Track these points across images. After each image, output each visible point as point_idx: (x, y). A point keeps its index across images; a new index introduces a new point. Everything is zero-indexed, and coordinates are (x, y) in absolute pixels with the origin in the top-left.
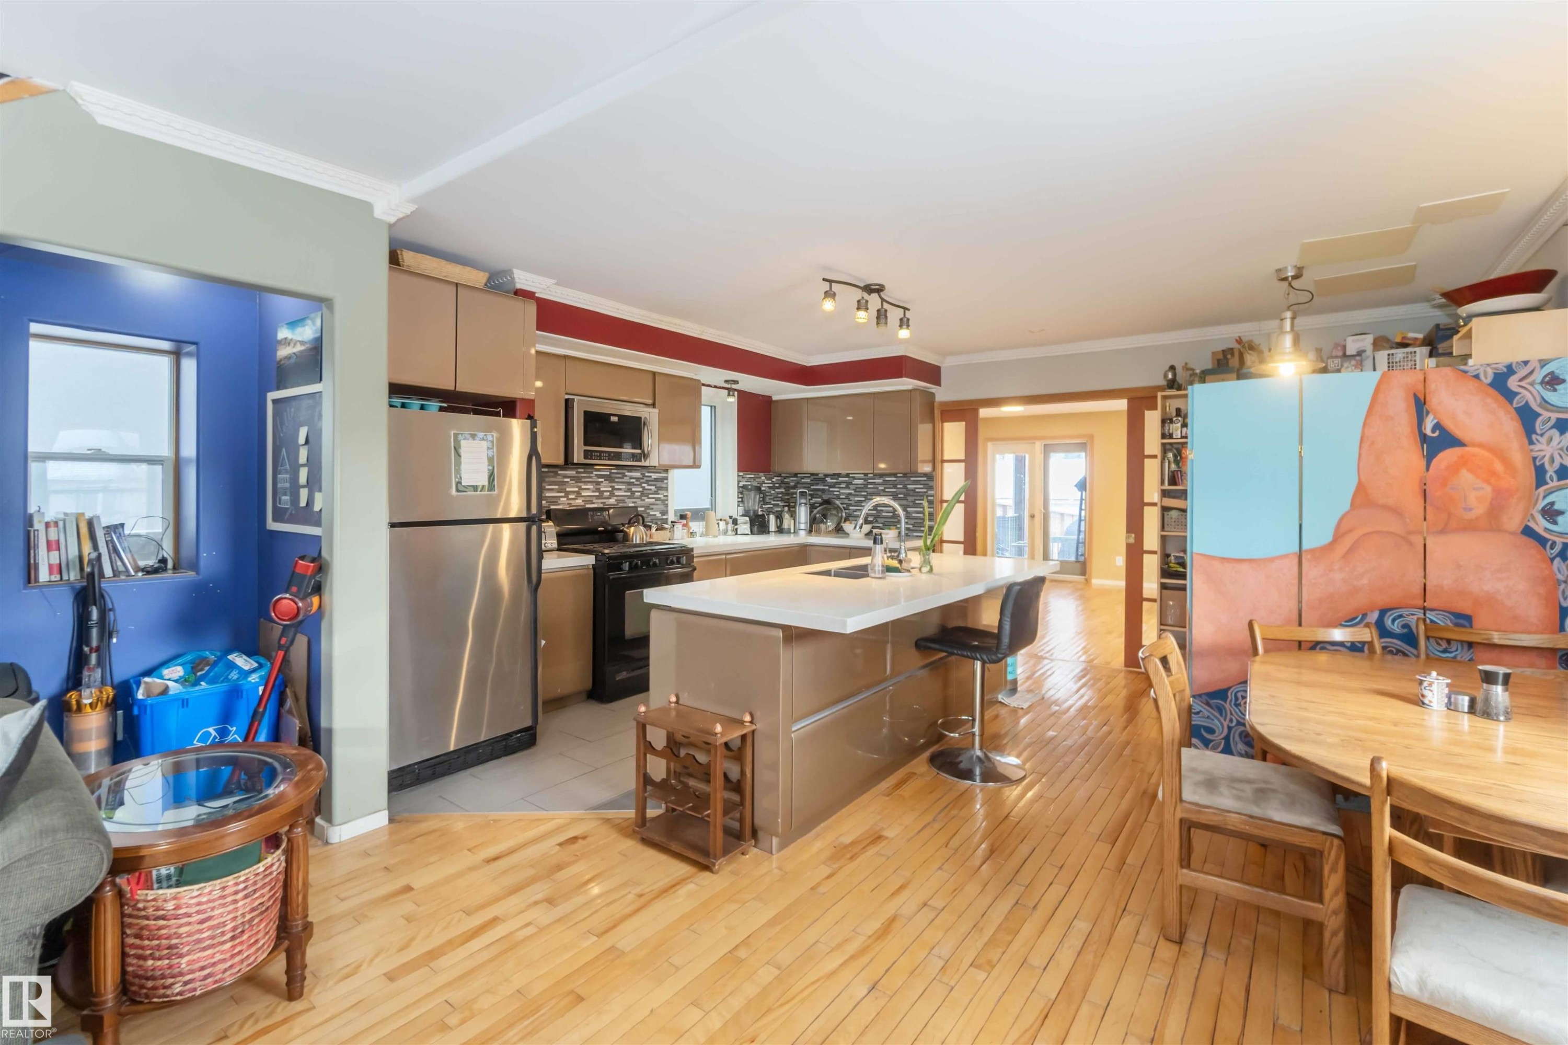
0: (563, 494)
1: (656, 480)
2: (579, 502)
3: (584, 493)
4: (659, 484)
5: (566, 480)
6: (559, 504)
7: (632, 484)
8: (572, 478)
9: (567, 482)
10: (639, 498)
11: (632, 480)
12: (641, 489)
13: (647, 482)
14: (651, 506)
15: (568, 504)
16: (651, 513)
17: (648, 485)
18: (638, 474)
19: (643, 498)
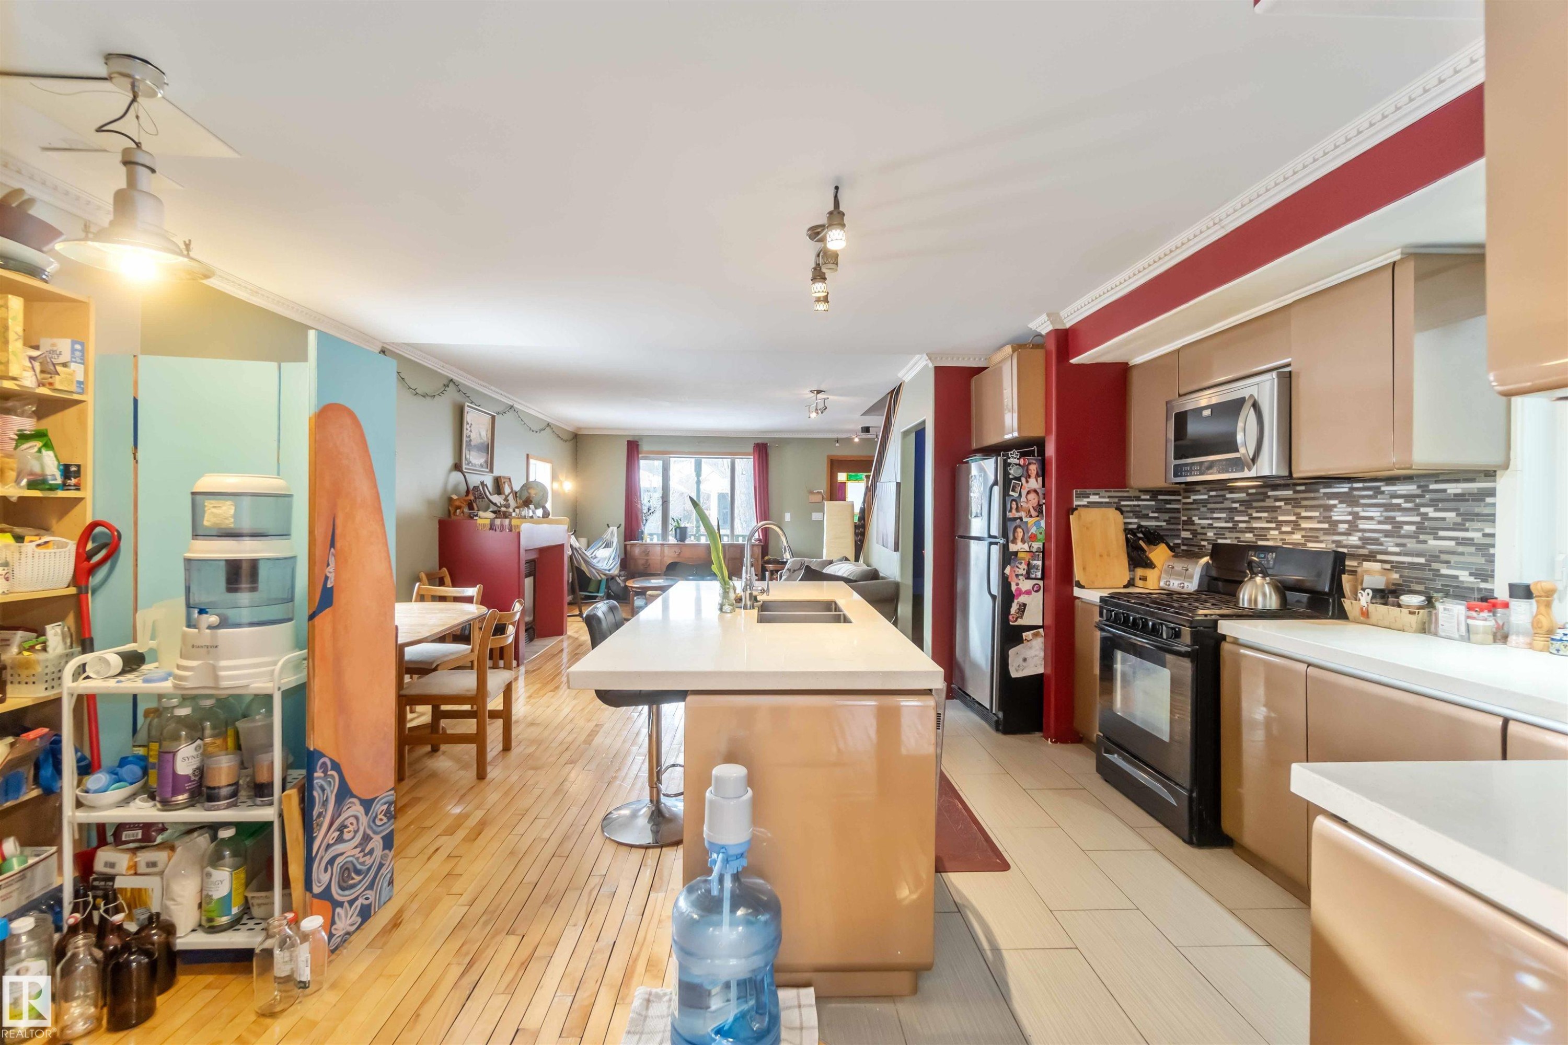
0: (1273, 525)
1: (1460, 497)
2: (1297, 537)
3: (1304, 525)
4: (1464, 507)
5: (1278, 504)
6: (1268, 540)
7: (1398, 508)
8: (1287, 500)
9: (1280, 507)
10: (1413, 536)
11: (1395, 501)
12: (1418, 519)
13: (1433, 503)
14: (1444, 557)
15: (1282, 540)
16: (1445, 571)
17: (1437, 510)
18: (1411, 488)
19: (1422, 537)
